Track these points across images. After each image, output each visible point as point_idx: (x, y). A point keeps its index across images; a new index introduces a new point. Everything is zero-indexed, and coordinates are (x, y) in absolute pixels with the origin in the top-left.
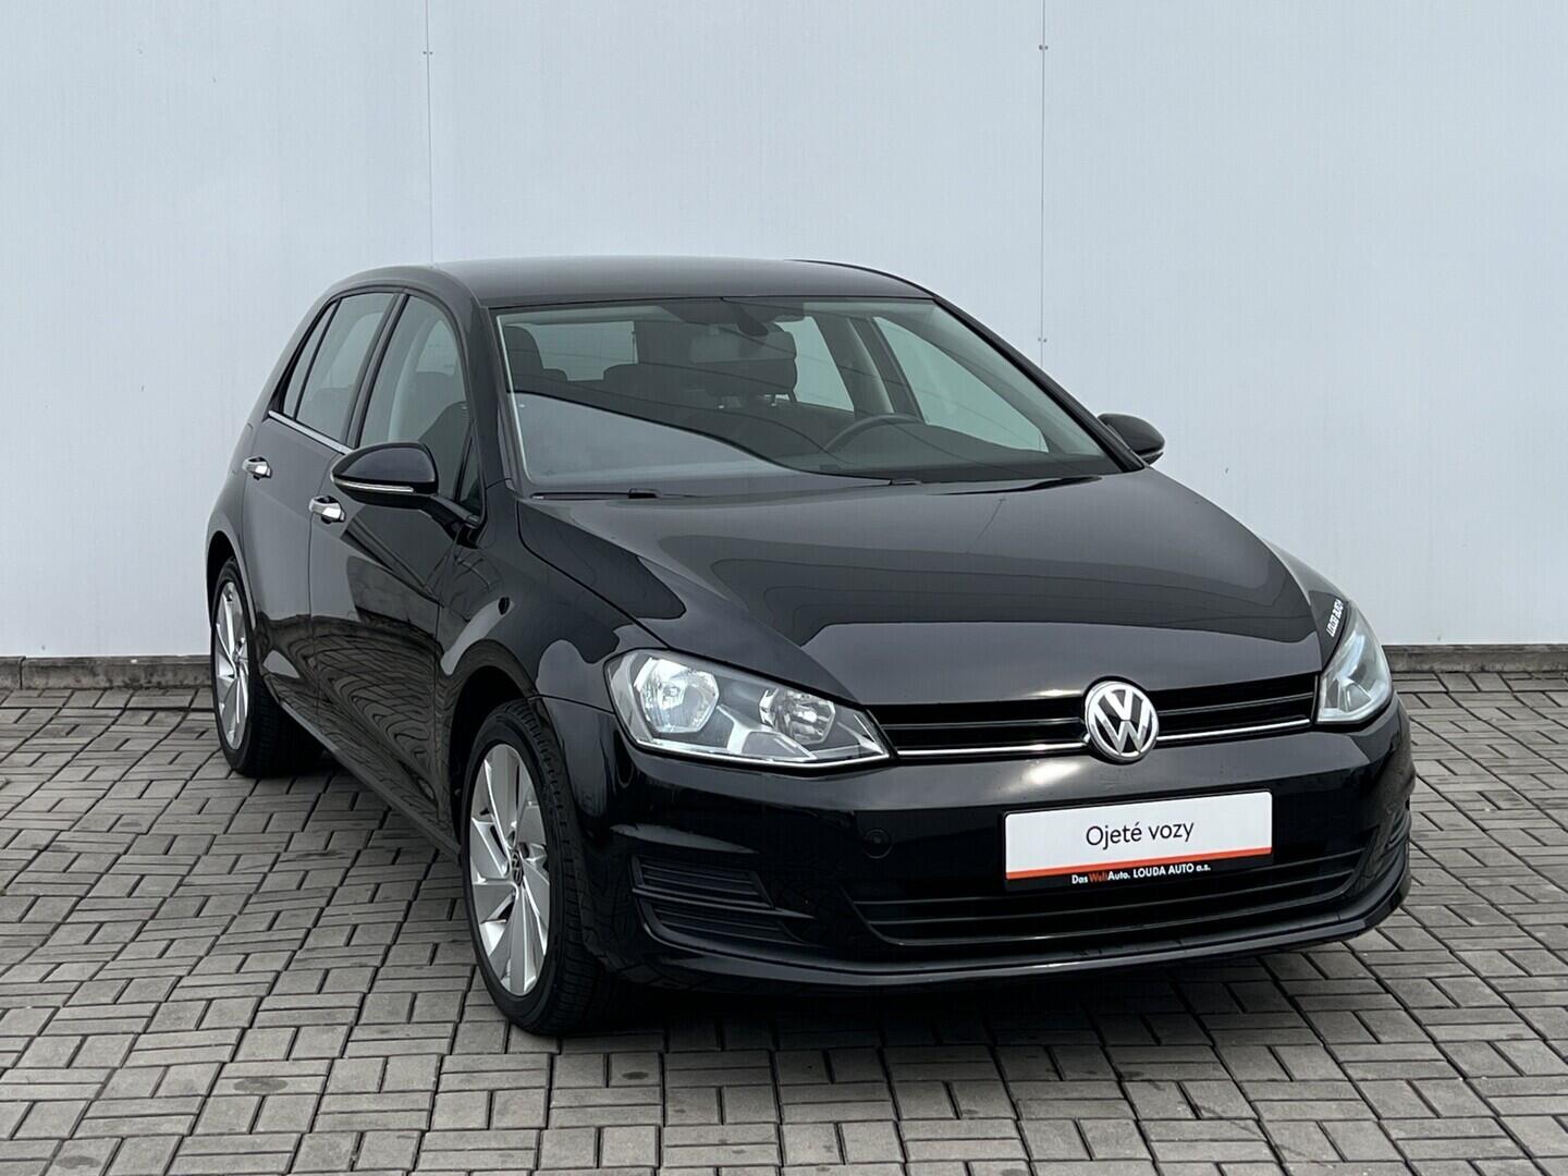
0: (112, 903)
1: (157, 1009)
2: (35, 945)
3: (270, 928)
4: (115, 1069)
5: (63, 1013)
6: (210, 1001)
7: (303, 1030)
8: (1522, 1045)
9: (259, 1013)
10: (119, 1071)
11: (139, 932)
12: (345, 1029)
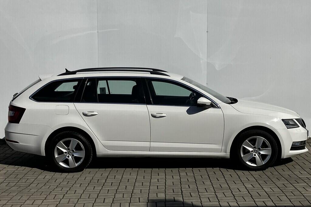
0: (40, 180)
1: (47, 197)
2: (27, 186)
3: (67, 184)
4: (40, 205)
5: (32, 196)
6: (56, 195)
7: (71, 199)
8: (268, 202)
9: (64, 197)
10: (40, 206)
11: (45, 184)
12: (77, 199)
